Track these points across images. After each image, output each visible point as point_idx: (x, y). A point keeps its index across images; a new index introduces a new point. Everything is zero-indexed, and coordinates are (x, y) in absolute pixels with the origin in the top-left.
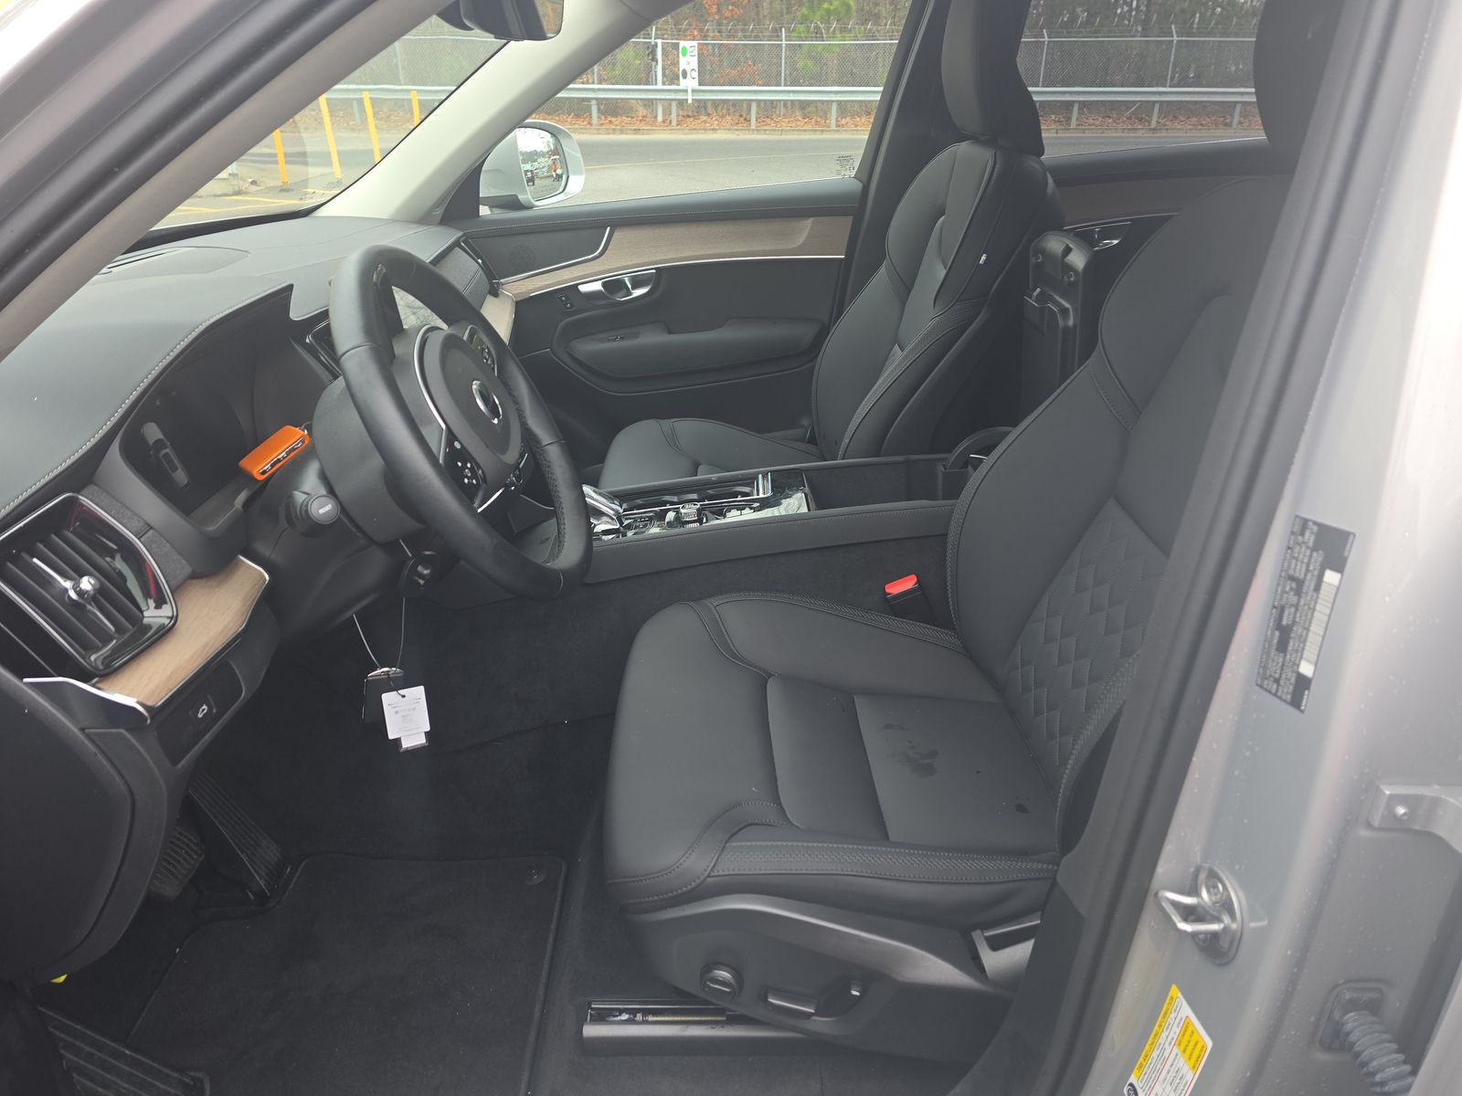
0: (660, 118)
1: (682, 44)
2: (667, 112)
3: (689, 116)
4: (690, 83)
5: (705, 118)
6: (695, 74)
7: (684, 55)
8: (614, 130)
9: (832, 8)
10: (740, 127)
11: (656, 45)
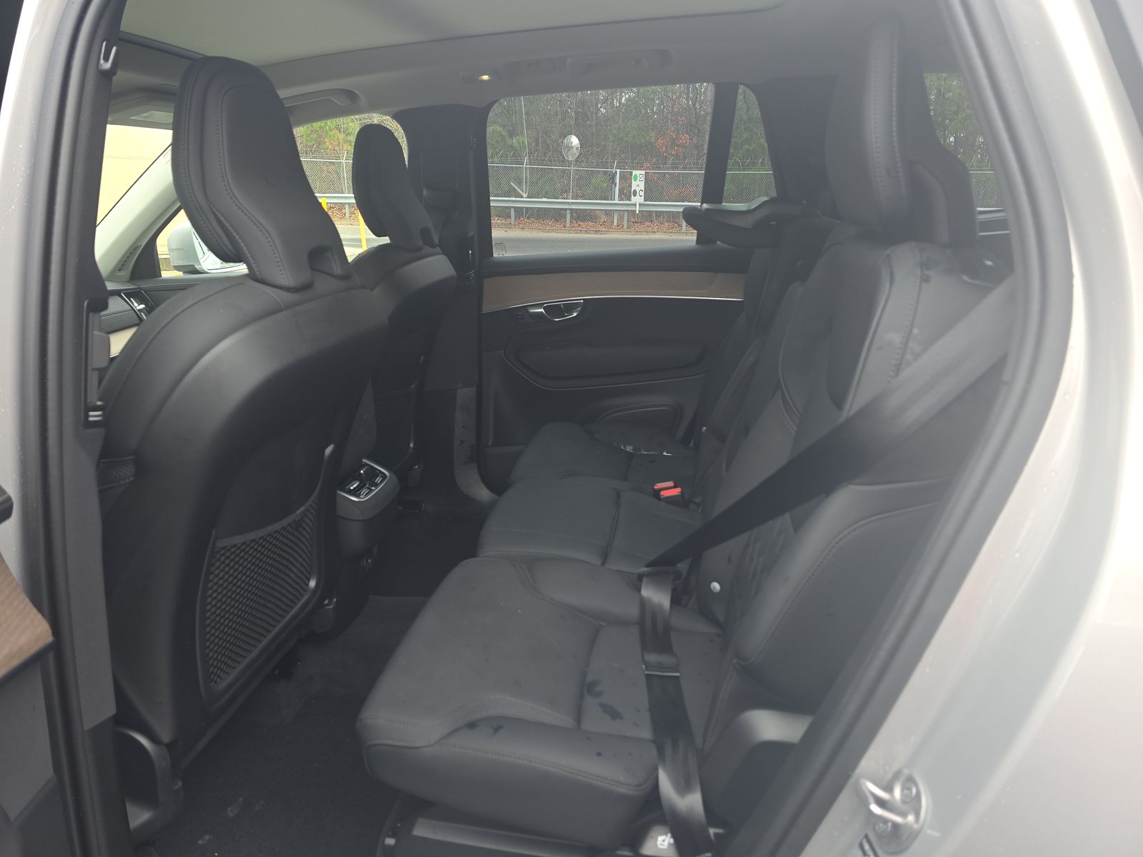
0: (615, 223)
1: (634, 172)
2: (621, 219)
3: (637, 222)
4: (638, 200)
5: (649, 224)
6: (642, 193)
7: (635, 180)
8: (581, 230)
9: (751, 148)
10: (674, 230)
11: (616, 172)
